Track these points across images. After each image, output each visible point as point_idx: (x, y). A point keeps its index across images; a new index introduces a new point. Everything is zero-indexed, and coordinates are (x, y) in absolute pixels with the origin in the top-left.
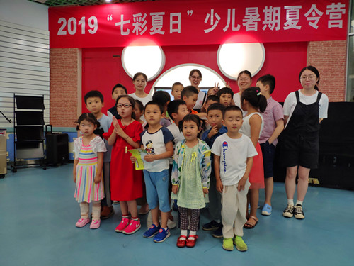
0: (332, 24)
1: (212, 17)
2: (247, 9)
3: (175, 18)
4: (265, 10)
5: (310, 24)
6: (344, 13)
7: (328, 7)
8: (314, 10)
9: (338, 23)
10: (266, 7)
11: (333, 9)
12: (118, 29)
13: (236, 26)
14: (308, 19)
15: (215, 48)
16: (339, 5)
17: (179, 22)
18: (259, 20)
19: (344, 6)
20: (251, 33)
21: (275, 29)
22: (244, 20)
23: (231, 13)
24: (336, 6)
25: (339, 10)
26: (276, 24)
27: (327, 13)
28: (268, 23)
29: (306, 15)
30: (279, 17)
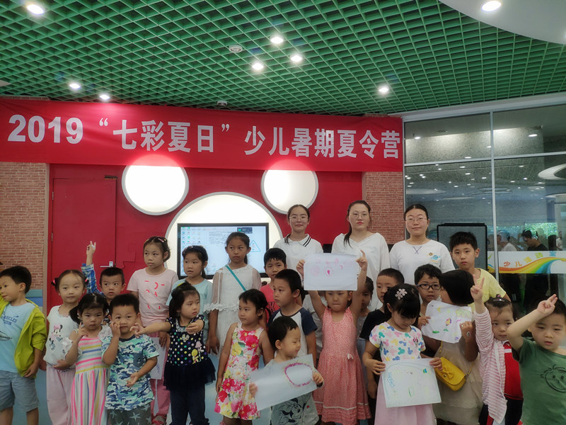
0: (388, 153)
1: (254, 135)
2: (296, 130)
3: (205, 133)
4: (317, 133)
5: (366, 152)
6: (399, 142)
7: (383, 134)
8: (369, 137)
9: (394, 153)
10: (318, 130)
11: (388, 137)
12: (118, 140)
13: (284, 149)
14: (364, 146)
15: (259, 174)
16: (394, 134)
17: (210, 138)
18: (311, 144)
19: (398, 134)
20: (302, 159)
21: (328, 155)
22: (293, 143)
23: (278, 133)
24: (391, 134)
25: (393, 139)
26: (330, 150)
27: (383, 142)
28: (320, 148)
29: (361, 142)
30: (332, 143)
